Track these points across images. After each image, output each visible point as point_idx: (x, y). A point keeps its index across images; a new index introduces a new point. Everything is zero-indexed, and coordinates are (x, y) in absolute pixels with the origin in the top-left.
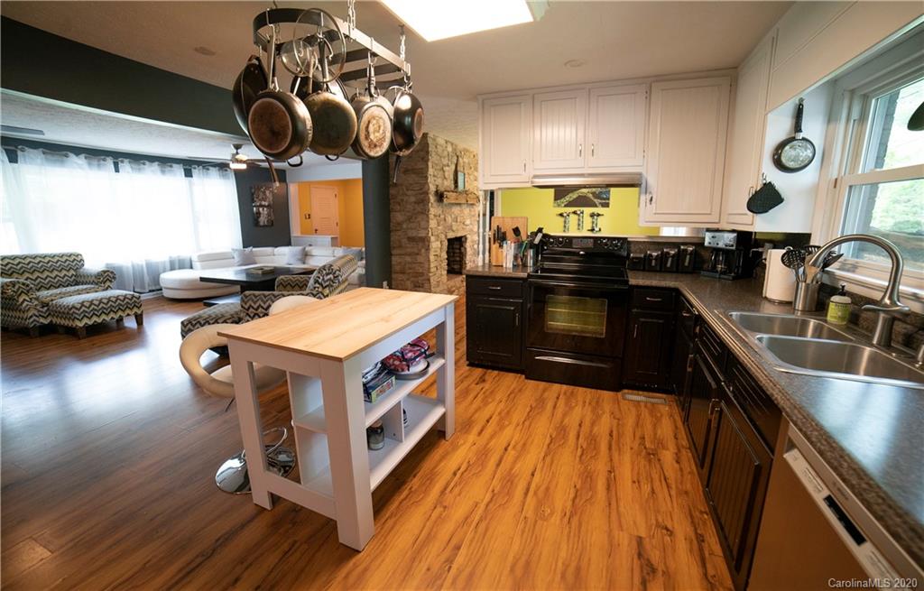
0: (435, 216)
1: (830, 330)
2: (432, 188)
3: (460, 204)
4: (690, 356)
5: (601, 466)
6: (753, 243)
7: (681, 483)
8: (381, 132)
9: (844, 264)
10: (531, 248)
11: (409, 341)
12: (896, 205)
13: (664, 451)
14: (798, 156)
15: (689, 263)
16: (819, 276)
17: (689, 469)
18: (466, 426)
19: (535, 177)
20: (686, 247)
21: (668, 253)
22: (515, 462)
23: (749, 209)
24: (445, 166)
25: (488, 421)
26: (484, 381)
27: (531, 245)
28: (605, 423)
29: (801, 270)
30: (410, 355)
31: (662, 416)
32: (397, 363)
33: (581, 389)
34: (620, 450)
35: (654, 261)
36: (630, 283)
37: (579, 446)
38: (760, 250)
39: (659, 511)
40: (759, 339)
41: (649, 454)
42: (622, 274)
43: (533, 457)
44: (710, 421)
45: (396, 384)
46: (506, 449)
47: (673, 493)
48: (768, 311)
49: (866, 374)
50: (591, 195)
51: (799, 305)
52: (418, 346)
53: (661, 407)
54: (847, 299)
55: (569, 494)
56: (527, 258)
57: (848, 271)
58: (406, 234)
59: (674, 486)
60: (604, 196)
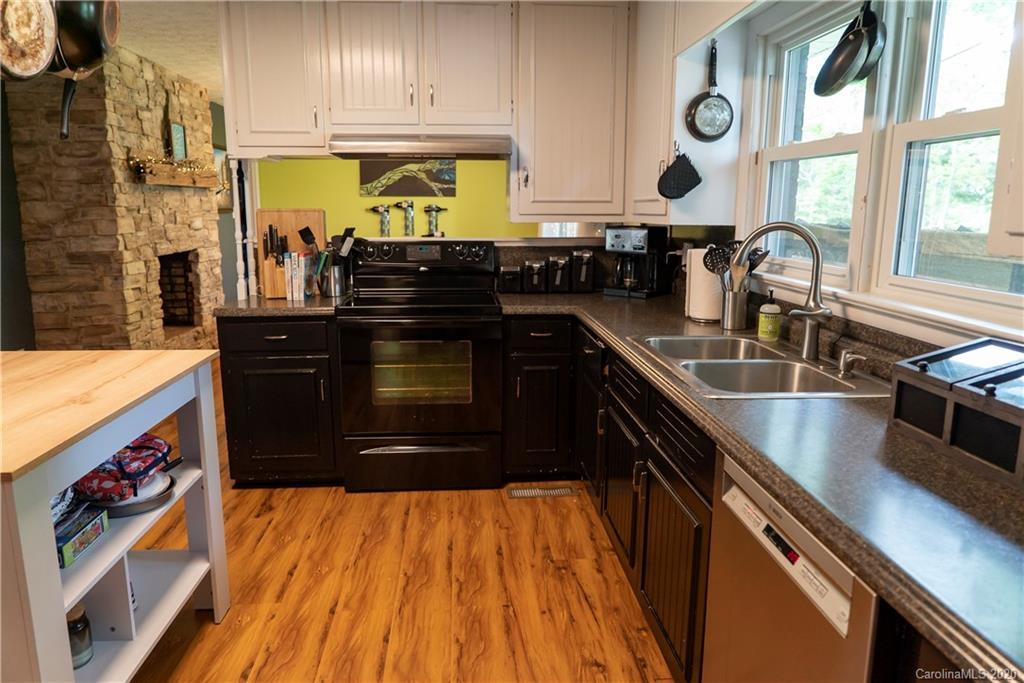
0: (129, 210)
1: (763, 349)
2: (119, 154)
3: (179, 188)
4: (600, 411)
5: (491, 603)
6: (668, 242)
7: (608, 598)
8: (34, 25)
9: (772, 264)
10: (335, 264)
11: (128, 442)
12: (828, 196)
13: (580, 560)
14: (713, 119)
15: (586, 278)
16: (746, 282)
17: (616, 578)
18: (250, 591)
19: (335, 137)
20: (580, 253)
21: (555, 263)
22: (352, 626)
23: (662, 193)
24: (142, 109)
25: (291, 574)
26: (271, 508)
27: (336, 259)
28: (488, 536)
29: (727, 274)
30: (135, 465)
31: (569, 511)
32: (108, 484)
33: (443, 494)
34: (516, 573)
35: (536, 277)
36: (504, 312)
37: (454, 579)
38: (678, 253)
39: (583, 644)
40: (686, 368)
41: (559, 569)
42: (491, 300)
43: (381, 611)
44: (636, 495)
45: (110, 525)
46: (332, 612)
47: (599, 614)
48: (693, 332)
49: (799, 390)
50: (423, 176)
51: (728, 324)
52: (149, 448)
53: (567, 500)
54: (775, 308)
55: (450, 653)
56: (328, 283)
57: (776, 273)
58: (64, 249)
59: (598, 604)
60: (447, 178)
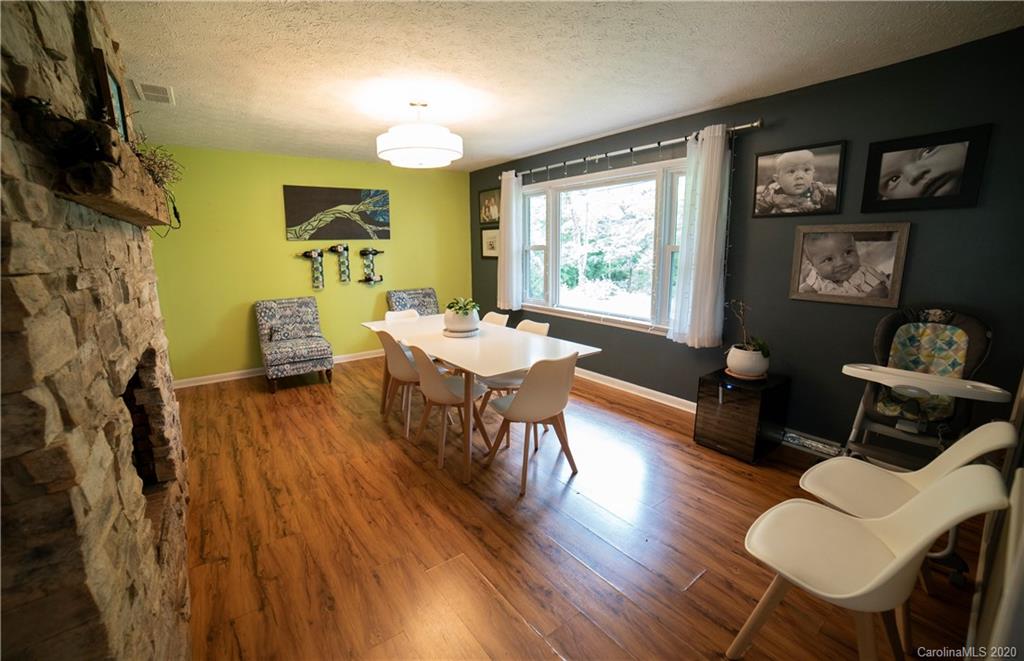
50: (357, 218)
60: (381, 220)
